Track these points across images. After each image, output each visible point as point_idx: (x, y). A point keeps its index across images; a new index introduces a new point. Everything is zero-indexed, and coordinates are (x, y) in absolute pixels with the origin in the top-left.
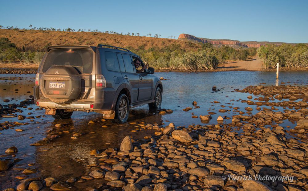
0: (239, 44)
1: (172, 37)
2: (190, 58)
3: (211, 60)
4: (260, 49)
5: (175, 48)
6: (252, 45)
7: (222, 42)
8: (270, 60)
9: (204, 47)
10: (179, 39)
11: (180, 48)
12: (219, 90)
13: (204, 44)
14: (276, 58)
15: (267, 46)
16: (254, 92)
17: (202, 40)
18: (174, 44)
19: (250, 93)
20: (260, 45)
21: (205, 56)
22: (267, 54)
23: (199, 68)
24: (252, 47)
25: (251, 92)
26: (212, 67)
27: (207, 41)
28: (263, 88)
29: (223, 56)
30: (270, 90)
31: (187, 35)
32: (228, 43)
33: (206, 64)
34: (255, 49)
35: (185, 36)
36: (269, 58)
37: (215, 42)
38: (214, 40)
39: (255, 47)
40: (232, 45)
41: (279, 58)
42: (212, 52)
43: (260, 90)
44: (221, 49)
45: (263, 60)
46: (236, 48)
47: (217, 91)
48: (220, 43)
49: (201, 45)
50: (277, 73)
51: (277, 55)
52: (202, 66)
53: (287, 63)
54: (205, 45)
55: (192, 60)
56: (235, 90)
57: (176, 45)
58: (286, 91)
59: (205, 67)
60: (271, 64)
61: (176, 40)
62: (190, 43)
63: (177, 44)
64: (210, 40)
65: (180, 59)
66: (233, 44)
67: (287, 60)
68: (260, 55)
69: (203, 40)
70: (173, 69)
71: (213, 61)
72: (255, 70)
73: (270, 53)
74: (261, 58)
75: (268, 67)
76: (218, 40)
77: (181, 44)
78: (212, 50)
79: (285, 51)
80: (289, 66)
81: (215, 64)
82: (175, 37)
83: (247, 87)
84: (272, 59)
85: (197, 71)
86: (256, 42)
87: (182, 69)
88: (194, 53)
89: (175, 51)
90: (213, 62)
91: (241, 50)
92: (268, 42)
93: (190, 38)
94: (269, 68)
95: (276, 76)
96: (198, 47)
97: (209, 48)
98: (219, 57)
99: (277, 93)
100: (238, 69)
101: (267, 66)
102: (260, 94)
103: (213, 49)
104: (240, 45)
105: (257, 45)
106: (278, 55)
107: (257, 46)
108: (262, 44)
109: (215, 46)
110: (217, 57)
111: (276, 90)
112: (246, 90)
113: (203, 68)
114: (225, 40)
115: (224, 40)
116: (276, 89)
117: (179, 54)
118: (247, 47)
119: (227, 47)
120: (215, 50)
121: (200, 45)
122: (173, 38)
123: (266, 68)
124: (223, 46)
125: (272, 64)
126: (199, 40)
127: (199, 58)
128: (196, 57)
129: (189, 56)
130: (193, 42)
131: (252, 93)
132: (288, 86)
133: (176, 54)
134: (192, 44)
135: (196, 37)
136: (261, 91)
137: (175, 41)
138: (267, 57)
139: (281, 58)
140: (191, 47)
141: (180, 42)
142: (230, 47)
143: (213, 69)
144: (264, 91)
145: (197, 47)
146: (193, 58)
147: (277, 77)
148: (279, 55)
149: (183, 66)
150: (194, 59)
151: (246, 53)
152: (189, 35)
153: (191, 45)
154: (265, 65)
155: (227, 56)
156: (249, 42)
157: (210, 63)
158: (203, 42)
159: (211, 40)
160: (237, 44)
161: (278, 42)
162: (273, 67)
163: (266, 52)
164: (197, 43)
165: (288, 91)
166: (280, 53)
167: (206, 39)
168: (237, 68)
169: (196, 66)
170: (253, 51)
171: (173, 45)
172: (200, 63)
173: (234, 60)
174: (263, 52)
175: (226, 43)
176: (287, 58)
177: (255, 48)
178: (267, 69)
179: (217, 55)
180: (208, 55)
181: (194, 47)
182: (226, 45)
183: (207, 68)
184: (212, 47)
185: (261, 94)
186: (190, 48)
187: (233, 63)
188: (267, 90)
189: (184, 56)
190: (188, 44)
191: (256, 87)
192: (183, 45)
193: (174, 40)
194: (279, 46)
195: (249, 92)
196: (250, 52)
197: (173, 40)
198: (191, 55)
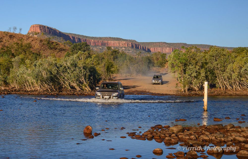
0: (135, 46)
1: (15, 28)
2: (49, 69)
3: (86, 74)
4: (172, 55)
5: (20, 50)
6: (159, 49)
7: (106, 42)
8: (190, 75)
9: (75, 49)
10: (28, 33)
11: (32, 50)
12: (97, 135)
13: (75, 44)
14: (201, 72)
15: (184, 51)
16: (167, 138)
17: (71, 37)
18: (20, 42)
19: (157, 141)
20: (171, 49)
21: (76, 66)
22: (185, 65)
23: (65, 87)
24: (159, 52)
25: (160, 140)
26: (88, 87)
27: (79, 39)
28: (183, 130)
29: (108, 67)
30: (197, 136)
31: (45, 27)
32: (116, 43)
33: (77, 80)
34: (164, 56)
35: (41, 29)
36: (188, 72)
37: (94, 43)
38: (93, 38)
39: (164, 52)
40: (123, 48)
41: (206, 73)
42: (89, 60)
43: (176, 136)
44: (104, 54)
45: (177, 75)
46: (131, 53)
47: (93, 137)
48: (103, 44)
49: (70, 46)
50: (205, 99)
51: (202, 67)
52: (70, 85)
53: (219, 82)
54: (76, 46)
55: (51, 74)
56: (128, 133)
57: (23, 44)
58: (227, 137)
59: (76, 87)
60: (191, 83)
61: (24, 36)
62: (49, 43)
63: (25, 42)
64: (85, 38)
65: (29, 71)
66: (126, 46)
67: (220, 76)
68: (173, 66)
69: (74, 38)
70: (15, 90)
71: (90, 76)
72: (164, 93)
73: (190, 63)
74: (174, 72)
75: (187, 88)
76: (100, 38)
77: (33, 43)
78: (89, 56)
79: (216, 60)
80: (223, 86)
81: (94, 82)
82: (20, 30)
83: (152, 128)
84: (194, 74)
85: (61, 93)
86: (165, 43)
87: (33, 89)
88: (56, 60)
89: (21, 56)
90: (89, 78)
91: (139, 56)
92: (185, 44)
93: (50, 33)
94: (189, 90)
95: (203, 106)
96: (64, 50)
97: (84, 51)
98: (101, 69)
99: (211, 141)
100: (134, 92)
101: (185, 87)
102: (177, 143)
103: (91, 54)
104: (138, 48)
105: (167, 48)
106: (204, 67)
107: (167, 50)
108: (175, 47)
109: (95, 49)
110: (97, 68)
111: (207, 135)
112: (150, 136)
113: (73, 87)
114: (112, 38)
115: (110, 38)
116: (208, 133)
117: (28, 61)
118: (150, 51)
119: (116, 51)
120: (95, 56)
121: (67, 47)
122: (17, 32)
123: (183, 90)
124: (109, 48)
125: (193, 83)
126: (65, 37)
127: (65, 70)
128: (58, 68)
129: (46, 66)
130: (54, 41)
131: (161, 142)
132: (229, 127)
133: (23, 61)
134: (53, 43)
135: (60, 32)
136: (180, 136)
137: (21, 37)
138: (185, 71)
139: (209, 73)
140: (51, 49)
141: (31, 39)
142: (120, 51)
143: (89, 89)
144: (184, 137)
145: (61, 50)
146: (53, 70)
147: (206, 107)
148: (206, 67)
149: (35, 84)
150: (56, 72)
151: (149, 63)
152: (48, 28)
153: (51, 46)
154: (182, 85)
155: (115, 66)
156: (153, 43)
157: (85, 80)
158: (74, 41)
159: (87, 37)
160: (132, 47)
161: (201, 45)
162: (196, 88)
163: (184, 62)
164: (62, 43)
165: (230, 138)
166: (206, 63)
167: (78, 35)
168: (133, 89)
169: (59, 84)
170: (160, 60)
171: (18, 44)
172: (66, 78)
173: (127, 74)
174: (178, 61)
175: (114, 44)
176: (218, 72)
177: (164, 54)
178: (185, 91)
179: (99, 64)
180: (80, 64)
181: (56, 49)
182: (114, 47)
183: (78, 89)
184: (88, 49)
185: (179, 143)
186: (50, 51)
187: (126, 79)
188: (191, 134)
189: (35, 65)
190: (46, 43)
191: (169, 127)
192: (36, 46)
193: (21, 35)
194: (204, 52)
195: (155, 139)
196: (156, 62)
197: (18, 35)
198: (50, 64)
